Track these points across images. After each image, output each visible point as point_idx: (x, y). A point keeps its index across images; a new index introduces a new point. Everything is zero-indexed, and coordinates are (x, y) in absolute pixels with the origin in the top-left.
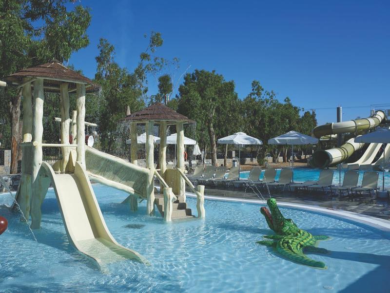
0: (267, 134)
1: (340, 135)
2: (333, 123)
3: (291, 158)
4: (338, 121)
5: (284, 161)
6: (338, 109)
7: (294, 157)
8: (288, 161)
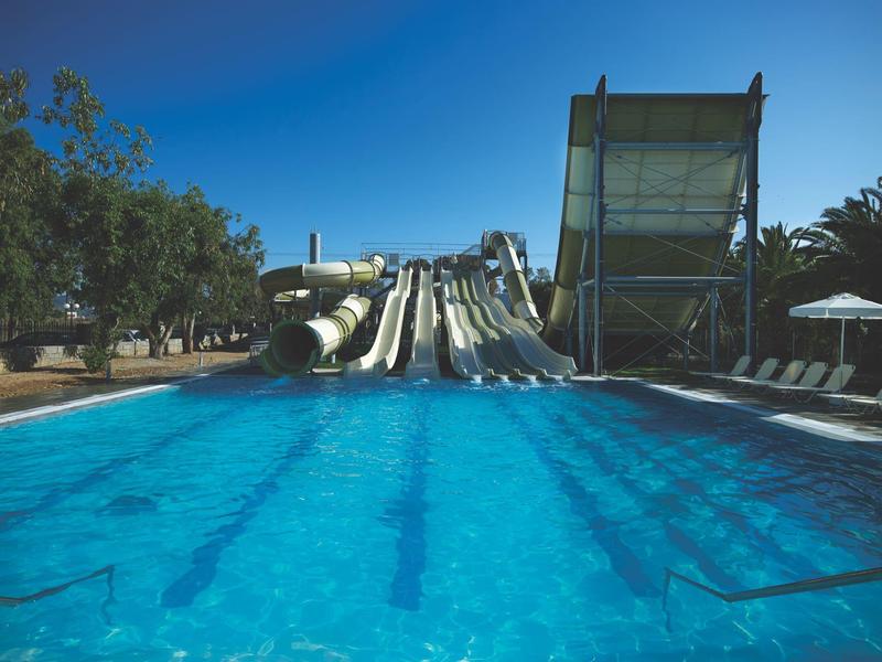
0: (116, 266)
1: (314, 293)
2: (304, 265)
3: (206, 341)
4: (313, 260)
5: (186, 350)
6: (313, 237)
7: (212, 339)
8: (197, 349)
